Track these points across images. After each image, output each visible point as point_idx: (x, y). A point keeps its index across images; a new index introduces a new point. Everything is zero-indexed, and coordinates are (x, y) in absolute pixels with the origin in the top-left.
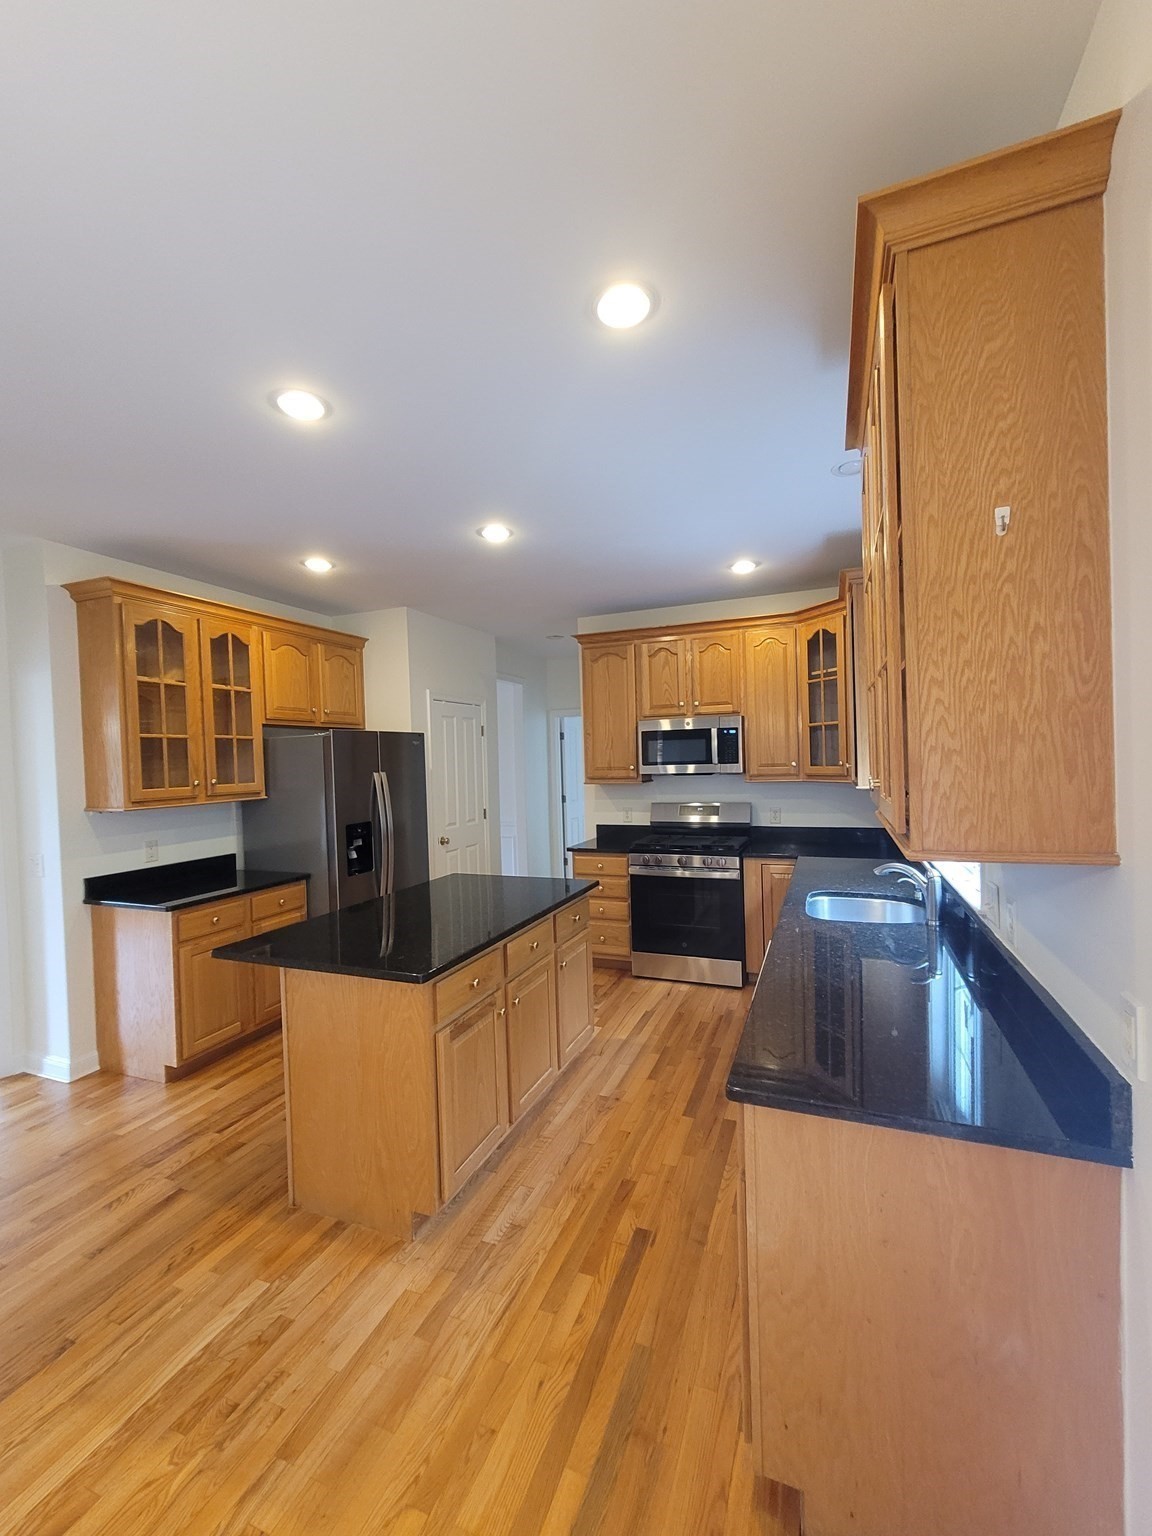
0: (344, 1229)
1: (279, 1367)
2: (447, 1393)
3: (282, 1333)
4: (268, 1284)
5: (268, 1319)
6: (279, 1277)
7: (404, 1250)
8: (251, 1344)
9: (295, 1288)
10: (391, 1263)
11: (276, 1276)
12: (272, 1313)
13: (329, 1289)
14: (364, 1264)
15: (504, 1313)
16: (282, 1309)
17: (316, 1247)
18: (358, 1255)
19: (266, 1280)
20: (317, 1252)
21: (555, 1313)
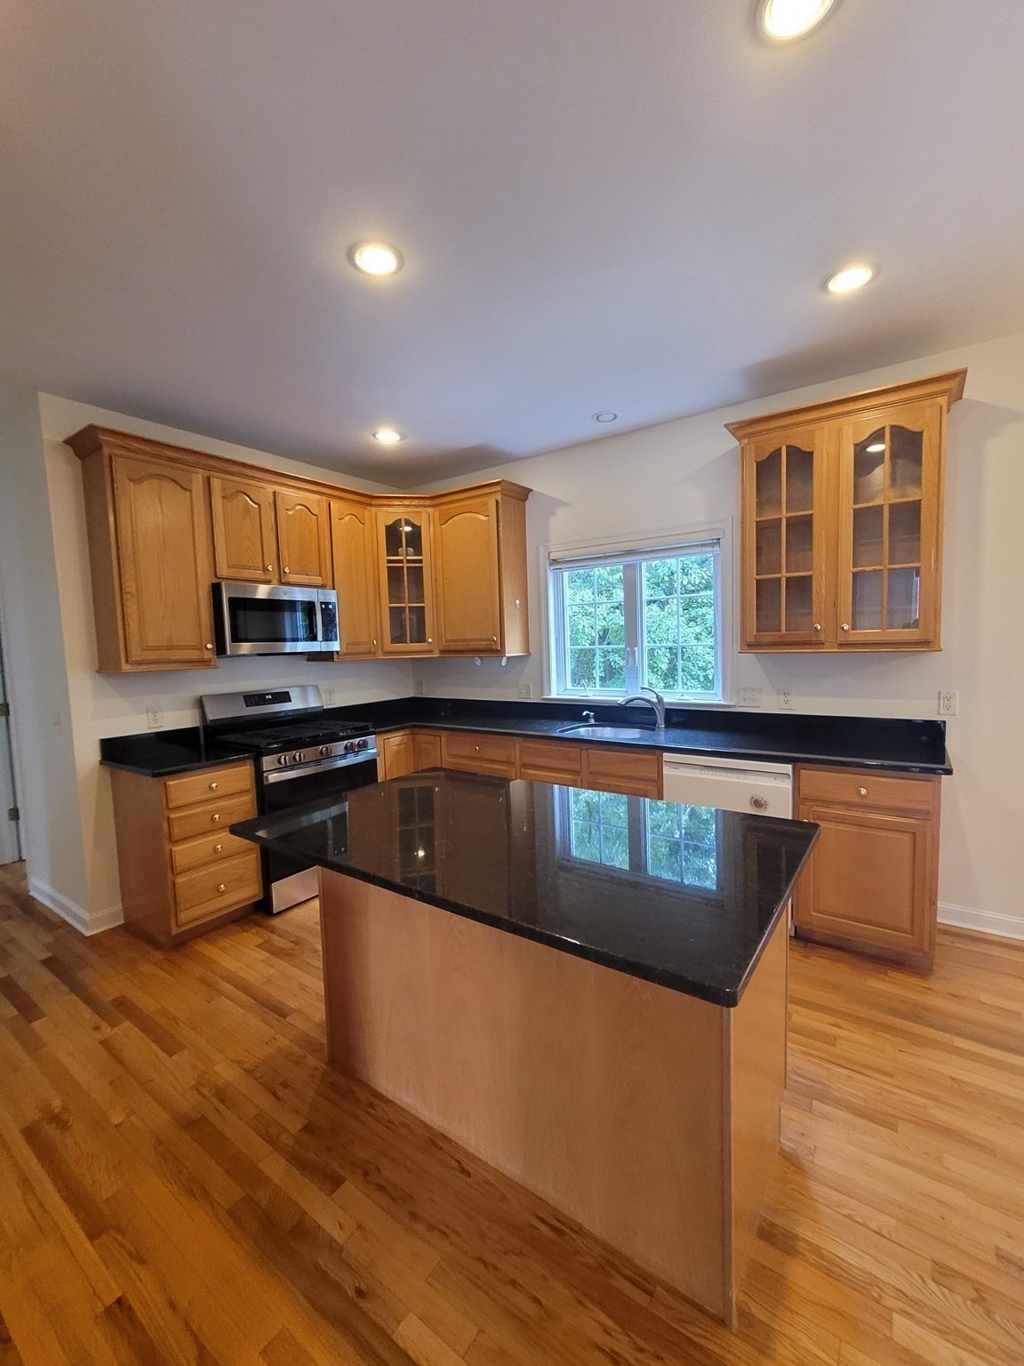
0: (772, 1225)
1: (994, 1263)
2: (938, 1107)
3: (957, 1272)
4: (896, 1316)
5: (946, 1297)
6: (877, 1301)
7: (794, 1150)
8: (988, 1313)
9: (890, 1274)
10: (815, 1160)
11: (876, 1306)
12: (933, 1293)
13: (874, 1226)
14: (825, 1190)
15: (848, 1069)
16: (924, 1282)
17: (810, 1257)
18: (813, 1199)
19: (890, 1321)
20: (821, 1256)
21: (836, 1038)
